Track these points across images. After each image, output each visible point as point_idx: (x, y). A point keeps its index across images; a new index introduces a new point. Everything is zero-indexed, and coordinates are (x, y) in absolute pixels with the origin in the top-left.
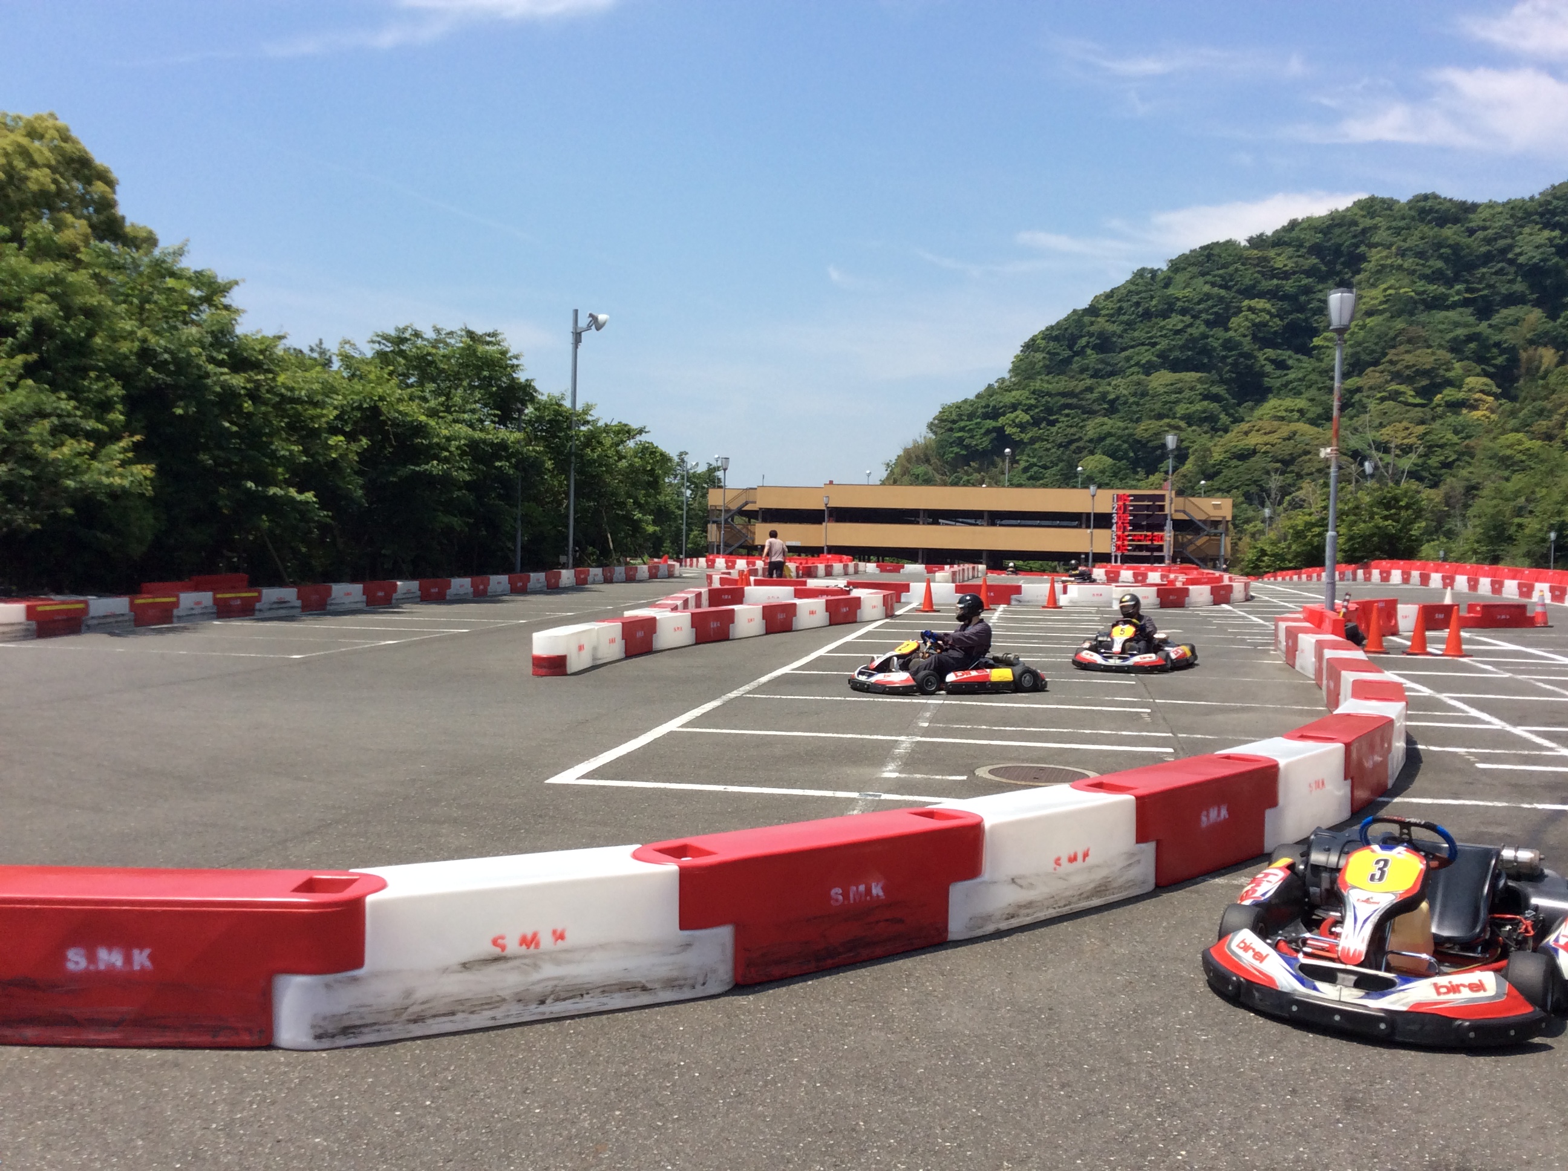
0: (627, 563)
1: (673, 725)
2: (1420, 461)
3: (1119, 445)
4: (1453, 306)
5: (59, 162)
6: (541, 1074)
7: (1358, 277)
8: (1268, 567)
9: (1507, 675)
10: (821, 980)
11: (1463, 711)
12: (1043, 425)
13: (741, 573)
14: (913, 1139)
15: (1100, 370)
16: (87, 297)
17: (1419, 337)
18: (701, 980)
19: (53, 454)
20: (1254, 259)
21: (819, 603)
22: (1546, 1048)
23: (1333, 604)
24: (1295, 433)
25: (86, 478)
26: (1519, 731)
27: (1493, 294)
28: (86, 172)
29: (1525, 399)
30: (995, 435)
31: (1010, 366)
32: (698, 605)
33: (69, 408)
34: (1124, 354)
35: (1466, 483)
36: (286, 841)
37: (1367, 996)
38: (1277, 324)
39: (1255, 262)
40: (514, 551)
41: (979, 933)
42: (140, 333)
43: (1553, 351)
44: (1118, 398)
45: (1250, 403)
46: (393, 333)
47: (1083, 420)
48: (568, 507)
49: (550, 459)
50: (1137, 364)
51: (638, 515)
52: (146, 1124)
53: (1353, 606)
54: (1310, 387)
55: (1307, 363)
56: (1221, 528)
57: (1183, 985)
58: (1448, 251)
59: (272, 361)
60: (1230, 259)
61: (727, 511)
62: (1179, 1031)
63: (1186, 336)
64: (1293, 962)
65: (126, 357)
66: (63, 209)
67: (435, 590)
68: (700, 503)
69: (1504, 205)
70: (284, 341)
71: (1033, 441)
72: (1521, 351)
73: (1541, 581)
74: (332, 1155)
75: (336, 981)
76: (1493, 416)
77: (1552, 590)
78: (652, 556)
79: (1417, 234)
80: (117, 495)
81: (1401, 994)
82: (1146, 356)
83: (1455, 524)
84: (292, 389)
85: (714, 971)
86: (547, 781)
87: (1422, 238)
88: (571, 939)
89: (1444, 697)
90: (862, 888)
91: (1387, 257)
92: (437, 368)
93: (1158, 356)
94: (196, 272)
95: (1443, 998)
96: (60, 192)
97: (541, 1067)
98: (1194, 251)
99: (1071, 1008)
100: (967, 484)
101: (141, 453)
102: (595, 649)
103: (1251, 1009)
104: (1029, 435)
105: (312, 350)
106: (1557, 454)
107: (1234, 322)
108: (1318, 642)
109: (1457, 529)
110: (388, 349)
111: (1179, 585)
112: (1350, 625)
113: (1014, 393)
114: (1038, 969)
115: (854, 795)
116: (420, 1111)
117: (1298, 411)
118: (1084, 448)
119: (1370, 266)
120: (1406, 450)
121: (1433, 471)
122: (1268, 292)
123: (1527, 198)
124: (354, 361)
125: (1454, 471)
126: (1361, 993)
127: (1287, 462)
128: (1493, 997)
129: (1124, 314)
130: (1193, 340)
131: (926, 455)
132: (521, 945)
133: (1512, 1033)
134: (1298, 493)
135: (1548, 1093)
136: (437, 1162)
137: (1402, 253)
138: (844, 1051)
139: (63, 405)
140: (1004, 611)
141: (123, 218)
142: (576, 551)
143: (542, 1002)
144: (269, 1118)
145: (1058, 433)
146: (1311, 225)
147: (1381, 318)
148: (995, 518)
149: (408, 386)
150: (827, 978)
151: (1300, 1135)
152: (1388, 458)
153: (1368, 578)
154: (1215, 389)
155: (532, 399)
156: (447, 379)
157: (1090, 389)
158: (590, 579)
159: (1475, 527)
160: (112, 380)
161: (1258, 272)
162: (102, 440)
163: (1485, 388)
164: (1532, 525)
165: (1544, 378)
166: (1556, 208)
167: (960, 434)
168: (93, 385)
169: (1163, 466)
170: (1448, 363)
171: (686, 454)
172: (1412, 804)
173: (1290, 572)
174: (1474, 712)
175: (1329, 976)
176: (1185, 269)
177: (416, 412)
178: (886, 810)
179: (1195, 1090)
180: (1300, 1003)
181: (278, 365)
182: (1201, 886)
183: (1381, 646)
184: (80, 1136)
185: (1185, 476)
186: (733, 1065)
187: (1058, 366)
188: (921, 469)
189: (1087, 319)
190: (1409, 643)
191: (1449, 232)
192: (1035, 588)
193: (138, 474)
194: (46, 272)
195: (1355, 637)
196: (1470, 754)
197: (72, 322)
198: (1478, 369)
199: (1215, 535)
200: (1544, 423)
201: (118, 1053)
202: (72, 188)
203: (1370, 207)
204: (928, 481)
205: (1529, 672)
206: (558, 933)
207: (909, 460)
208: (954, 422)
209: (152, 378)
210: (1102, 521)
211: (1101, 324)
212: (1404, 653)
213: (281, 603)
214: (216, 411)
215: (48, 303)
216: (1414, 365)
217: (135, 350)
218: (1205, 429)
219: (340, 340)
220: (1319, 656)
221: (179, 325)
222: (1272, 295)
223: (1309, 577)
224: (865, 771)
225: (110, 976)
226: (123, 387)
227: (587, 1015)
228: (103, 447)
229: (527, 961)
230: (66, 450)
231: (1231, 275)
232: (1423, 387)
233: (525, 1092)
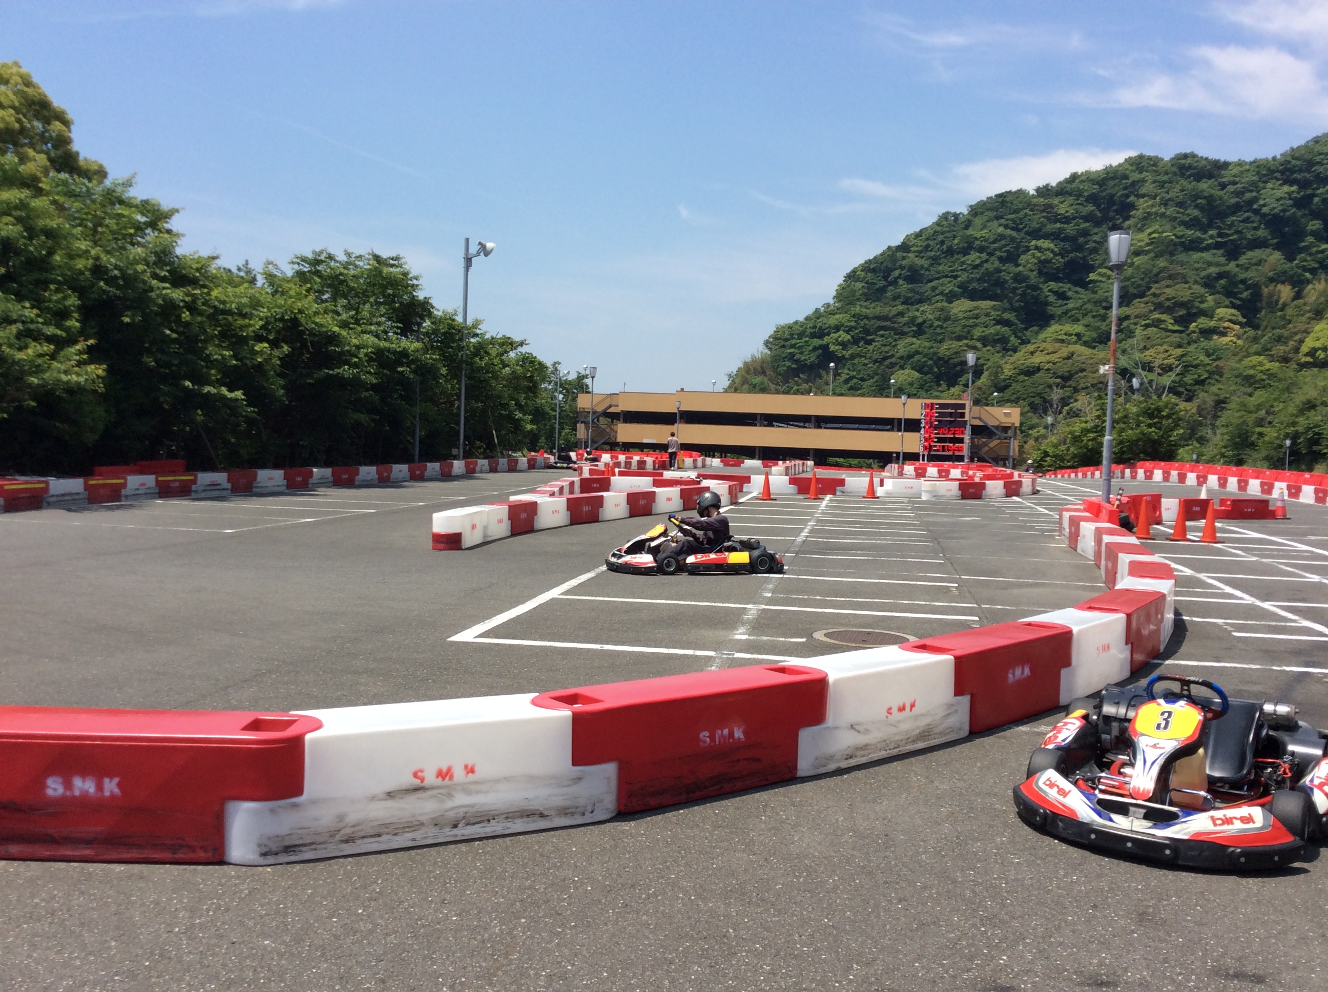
0: (509, 456)
1: (555, 593)
2: (1177, 379)
3: (926, 362)
4: (1207, 248)
5: (21, 104)
6: (456, 887)
7: (1128, 223)
8: (1049, 466)
9: (1254, 559)
10: (691, 809)
11: (1219, 588)
12: (861, 344)
13: (606, 465)
14: (776, 944)
15: (910, 298)
16: (48, 221)
17: (1178, 274)
18: (590, 808)
19: (20, 355)
20: (1040, 206)
21: (675, 491)
22: (1304, 871)
23: (1108, 498)
24: (1073, 354)
25: (47, 376)
26: (1267, 605)
27: (1240, 239)
28: (46, 113)
29: (1266, 327)
30: (821, 351)
31: (834, 293)
32: (571, 492)
33: (32, 315)
34: (930, 285)
35: (1216, 398)
36: (227, 687)
37: (1155, 826)
38: (1060, 261)
39: (1042, 208)
40: (413, 444)
41: (823, 770)
42: (93, 252)
43: (1290, 287)
44: (925, 322)
45: (1035, 328)
46: (310, 256)
47: (896, 340)
48: (459, 407)
49: (445, 366)
50: (941, 293)
51: (519, 415)
52: (118, 928)
53: (1125, 500)
54: (1086, 315)
55: (1084, 295)
56: (1010, 433)
57: (996, 816)
58: (1203, 201)
59: (207, 278)
60: (1020, 206)
61: (594, 413)
62: (996, 854)
63: (983, 270)
64: (1092, 797)
65: (81, 273)
66: (25, 145)
67: (345, 476)
68: (570, 406)
69: (1251, 163)
70: (216, 261)
71: (853, 357)
72: (1263, 287)
73: (1279, 481)
74: (281, 955)
75: (280, 807)
76: (1240, 342)
77: (1289, 488)
78: (530, 450)
79: (1178, 187)
80: (73, 391)
81: (1184, 825)
82: (949, 286)
83: (1207, 432)
84: (224, 302)
85: (601, 801)
86: (450, 639)
87: (1182, 191)
88: (479, 775)
89: (1203, 576)
90: (726, 731)
91: (1152, 206)
92: (347, 286)
93: (959, 287)
94: (142, 201)
95: (1218, 828)
96: (23, 130)
97: (456, 881)
98: (991, 198)
99: (903, 835)
100: (797, 392)
101: (93, 355)
102: (485, 528)
103: (1055, 837)
104: (850, 352)
105: (239, 269)
106: (1291, 374)
107: (1023, 259)
108: (1097, 529)
109: (1208, 436)
110: (306, 270)
111: (977, 480)
112: (1123, 515)
113: (837, 316)
114: (874, 801)
115: (712, 654)
116: (354, 918)
117: (1076, 335)
118: (896, 364)
119: (1138, 213)
120: (1167, 369)
121: (1188, 387)
122: (1052, 234)
123: (1270, 157)
124: (276, 279)
125: (1206, 387)
126: (1149, 824)
127: (1066, 378)
128: (1261, 828)
129: (931, 251)
130: (988, 274)
131: (762, 368)
132: (437, 777)
133: (1276, 858)
134: (1075, 404)
135: (1307, 909)
136: (371, 961)
137: (1165, 203)
138: (713, 869)
139: (27, 312)
140: (831, 500)
141: (78, 153)
142: (466, 445)
143: (455, 826)
144: (224, 923)
145: (873, 351)
146: (1089, 178)
147: (1146, 257)
148: (821, 422)
149: (323, 301)
150: (696, 808)
151: (1103, 943)
152: (1151, 376)
153: (1134, 477)
154: (1006, 316)
155: (430, 315)
156: (357, 295)
157: (901, 314)
158: (478, 469)
159: (1223, 434)
160: (69, 292)
161: (1044, 217)
162: (61, 344)
163: (1233, 318)
164: (1271, 433)
165: (1282, 310)
166: (1294, 166)
167: (792, 350)
168: (53, 296)
169: (962, 380)
170: (1202, 296)
171: (559, 363)
172: (1181, 665)
173: (1068, 471)
174: (1228, 590)
175: (1123, 809)
176: (982, 213)
177: (330, 324)
178: (739, 666)
179: (1012, 904)
180: (1099, 833)
181: (211, 281)
182: (1007, 733)
183: (1148, 533)
184: (60, 938)
185: (980, 389)
186: (620, 881)
187: (874, 294)
188: (758, 380)
189: (899, 254)
190: (1172, 531)
191: (1204, 186)
192: (856, 481)
193: (92, 373)
194: (12, 198)
195: (1127, 525)
196: (1227, 624)
197: (34, 242)
198: (1227, 302)
199: (1006, 438)
200: (1281, 348)
201: (91, 867)
202: (33, 127)
203: (1140, 163)
204: (764, 390)
205: (1273, 557)
206: (469, 767)
207: (748, 372)
208: (786, 340)
209: (104, 291)
210: (912, 425)
211: (911, 258)
212: (1167, 539)
213: (214, 486)
214: (159, 319)
215: (13, 225)
216: (1174, 298)
217: (89, 266)
218: (998, 349)
219: (265, 261)
220: (1099, 541)
221: (129, 247)
222: (1055, 236)
223: (1085, 475)
224: (720, 634)
225: (84, 802)
226: (79, 299)
227: (494, 837)
228: (62, 349)
229: (442, 791)
230: (30, 351)
231: (1021, 219)
232: (1180, 316)
233: (443, 902)
